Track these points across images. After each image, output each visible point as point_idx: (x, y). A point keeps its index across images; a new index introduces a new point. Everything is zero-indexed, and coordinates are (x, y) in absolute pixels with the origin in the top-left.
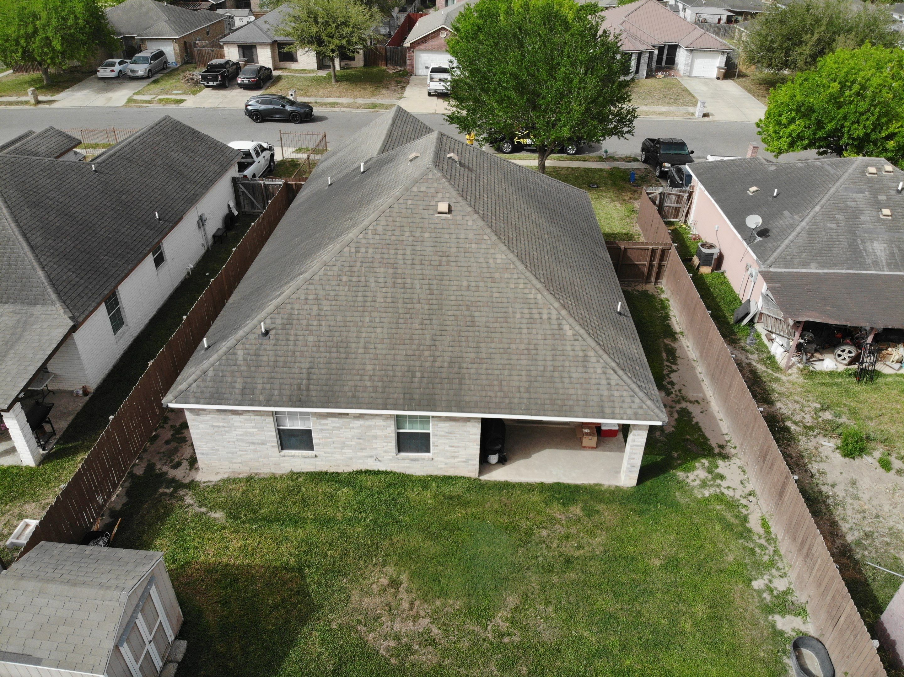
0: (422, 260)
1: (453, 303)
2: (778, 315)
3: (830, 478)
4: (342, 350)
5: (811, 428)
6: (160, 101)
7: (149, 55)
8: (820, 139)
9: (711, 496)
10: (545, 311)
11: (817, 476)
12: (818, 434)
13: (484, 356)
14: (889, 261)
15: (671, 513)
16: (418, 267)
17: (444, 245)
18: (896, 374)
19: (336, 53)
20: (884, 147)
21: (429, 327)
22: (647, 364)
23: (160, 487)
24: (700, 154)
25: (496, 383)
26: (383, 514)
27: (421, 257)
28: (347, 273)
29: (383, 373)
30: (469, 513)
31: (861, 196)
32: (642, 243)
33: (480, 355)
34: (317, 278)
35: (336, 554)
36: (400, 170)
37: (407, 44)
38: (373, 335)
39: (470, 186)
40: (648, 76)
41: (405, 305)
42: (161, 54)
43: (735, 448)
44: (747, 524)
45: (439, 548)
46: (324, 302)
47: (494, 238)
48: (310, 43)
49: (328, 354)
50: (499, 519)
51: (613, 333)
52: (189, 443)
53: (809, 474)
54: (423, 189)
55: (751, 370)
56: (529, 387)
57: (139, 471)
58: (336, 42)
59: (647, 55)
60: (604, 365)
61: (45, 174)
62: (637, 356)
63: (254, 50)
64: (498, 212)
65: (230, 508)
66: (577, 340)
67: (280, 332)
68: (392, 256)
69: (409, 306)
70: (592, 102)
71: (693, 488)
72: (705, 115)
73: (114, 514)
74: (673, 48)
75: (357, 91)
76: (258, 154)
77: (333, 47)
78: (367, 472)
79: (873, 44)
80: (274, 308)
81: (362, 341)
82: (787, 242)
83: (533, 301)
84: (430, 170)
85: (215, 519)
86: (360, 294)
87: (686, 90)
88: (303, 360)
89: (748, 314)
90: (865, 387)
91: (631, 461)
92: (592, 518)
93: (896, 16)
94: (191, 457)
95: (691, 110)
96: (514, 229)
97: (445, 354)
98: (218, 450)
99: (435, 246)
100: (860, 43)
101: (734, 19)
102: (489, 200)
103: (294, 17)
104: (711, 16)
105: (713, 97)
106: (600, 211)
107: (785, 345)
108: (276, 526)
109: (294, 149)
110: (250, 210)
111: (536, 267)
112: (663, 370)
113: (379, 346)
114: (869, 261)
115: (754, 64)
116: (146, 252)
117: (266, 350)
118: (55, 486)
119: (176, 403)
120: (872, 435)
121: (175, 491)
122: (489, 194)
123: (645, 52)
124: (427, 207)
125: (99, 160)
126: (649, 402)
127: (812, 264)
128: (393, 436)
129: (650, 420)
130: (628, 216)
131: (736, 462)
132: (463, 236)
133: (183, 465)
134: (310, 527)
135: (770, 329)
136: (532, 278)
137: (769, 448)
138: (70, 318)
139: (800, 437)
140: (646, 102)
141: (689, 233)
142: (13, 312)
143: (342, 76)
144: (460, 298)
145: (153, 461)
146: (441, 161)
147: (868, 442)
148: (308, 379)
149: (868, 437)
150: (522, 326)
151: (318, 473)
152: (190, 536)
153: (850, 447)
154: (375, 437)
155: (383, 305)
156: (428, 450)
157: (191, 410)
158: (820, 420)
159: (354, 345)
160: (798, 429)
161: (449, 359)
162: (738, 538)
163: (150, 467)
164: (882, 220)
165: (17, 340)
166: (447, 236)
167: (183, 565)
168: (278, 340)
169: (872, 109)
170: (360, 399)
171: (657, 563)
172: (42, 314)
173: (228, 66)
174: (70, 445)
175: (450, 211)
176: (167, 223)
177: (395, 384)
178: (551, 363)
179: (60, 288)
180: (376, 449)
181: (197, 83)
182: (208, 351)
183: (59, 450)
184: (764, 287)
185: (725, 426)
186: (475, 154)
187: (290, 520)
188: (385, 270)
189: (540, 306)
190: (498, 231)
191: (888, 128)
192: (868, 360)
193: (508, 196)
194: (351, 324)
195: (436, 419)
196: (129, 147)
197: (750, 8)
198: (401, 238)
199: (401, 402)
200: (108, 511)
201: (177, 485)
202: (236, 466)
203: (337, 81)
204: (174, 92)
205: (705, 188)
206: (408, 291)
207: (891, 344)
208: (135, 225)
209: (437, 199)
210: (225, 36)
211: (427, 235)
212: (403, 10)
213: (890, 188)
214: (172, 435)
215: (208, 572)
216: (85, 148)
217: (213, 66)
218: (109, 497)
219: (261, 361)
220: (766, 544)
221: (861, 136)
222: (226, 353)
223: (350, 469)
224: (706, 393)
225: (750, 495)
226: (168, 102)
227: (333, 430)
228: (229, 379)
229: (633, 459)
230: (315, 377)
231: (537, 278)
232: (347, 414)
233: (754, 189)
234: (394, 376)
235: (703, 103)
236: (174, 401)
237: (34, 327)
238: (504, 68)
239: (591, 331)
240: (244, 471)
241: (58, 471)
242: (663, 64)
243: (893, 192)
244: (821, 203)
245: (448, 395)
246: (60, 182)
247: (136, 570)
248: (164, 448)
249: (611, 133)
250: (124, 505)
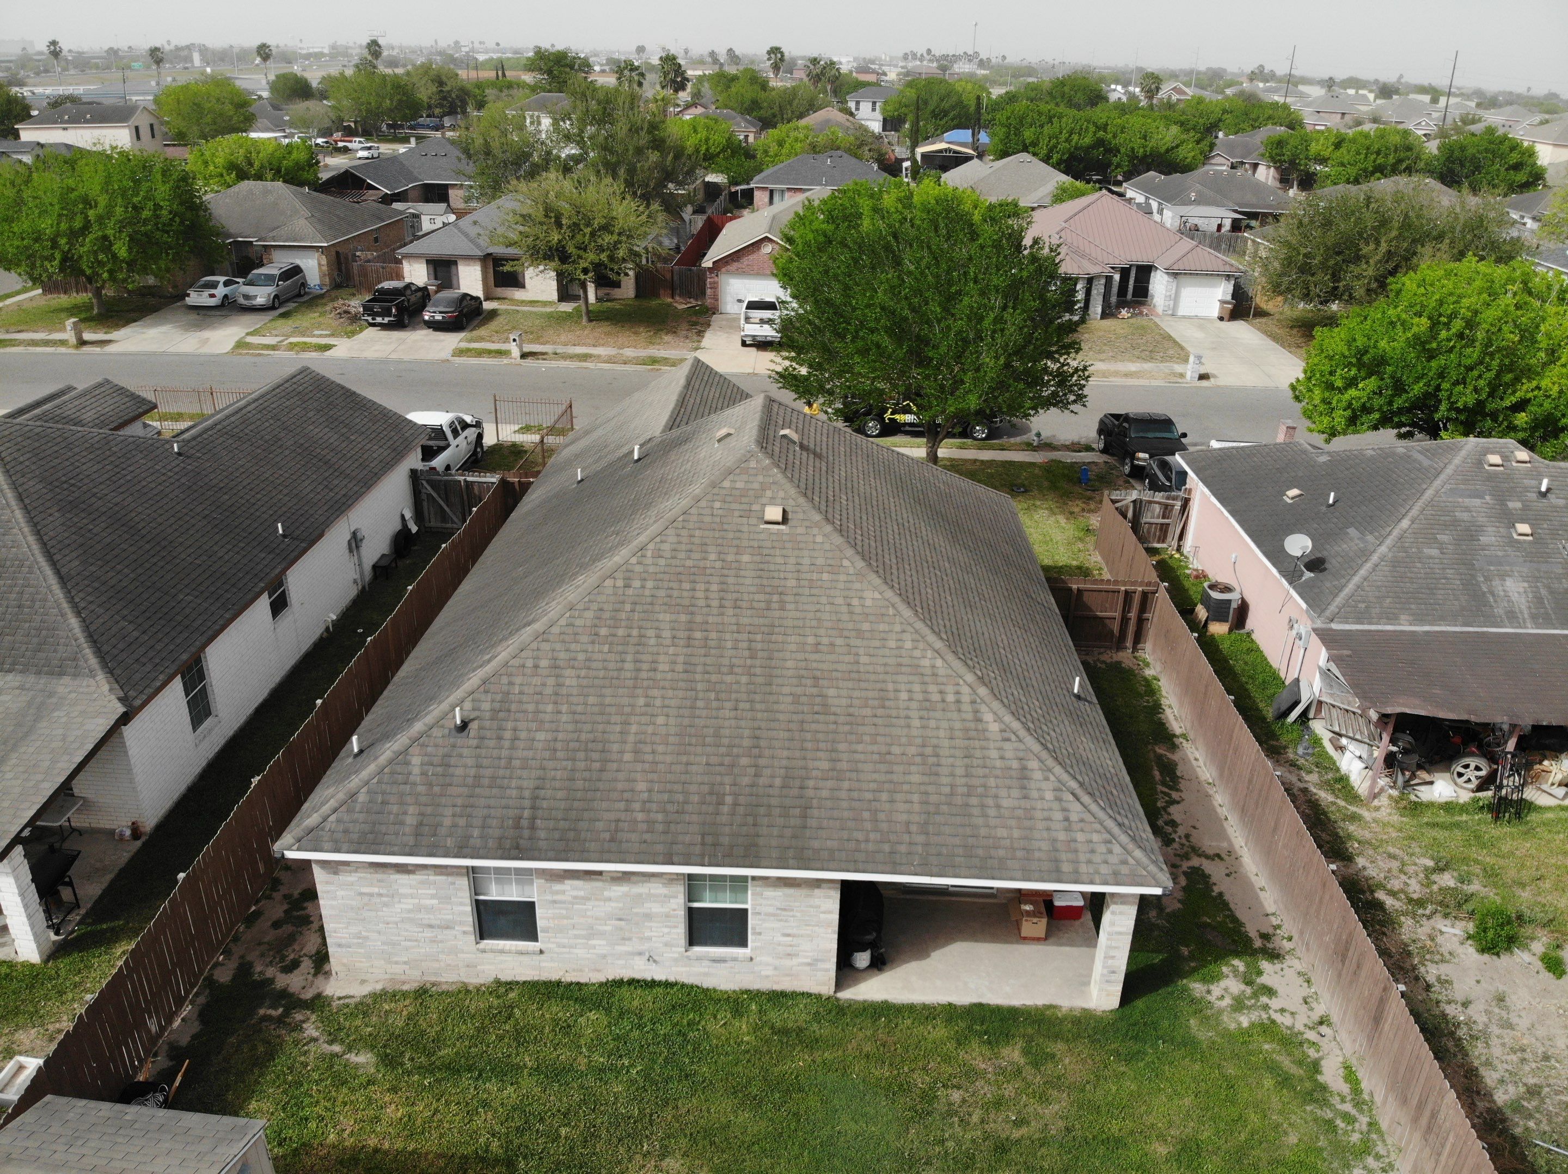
0: (736, 600)
1: (790, 673)
2: (1349, 704)
3: (1460, 990)
4: (595, 756)
5: (1420, 903)
6: (292, 346)
7: (276, 272)
8: (1400, 411)
9: (1252, 1025)
10: (950, 689)
11: (1437, 988)
12: (1434, 912)
13: (844, 766)
14: (1533, 611)
15: (1184, 1058)
16: (730, 612)
17: (776, 574)
18: (1559, 806)
19: (591, 275)
20: (1510, 423)
21: (749, 715)
22: (1131, 786)
23: (260, 1006)
24: (1197, 440)
25: (866, 815)
26: (661, 1060)
27: (735, 595)
28: (608, 622)
29: (666, 797)
30: (819, 1060)
31: (1477, 502)
32: (1109, 581)
33: (839, 766)
34: (556, 630)
35: (575, 1134)
36: (702, 455)
37: (707, 263)
38: (650, 729)
39: (817, 481)
40: (1104, 315)
41: (706, 676)
42: (296, 270)
43: (1290, 939)
44: (1319, 1077)
45: (763, 1124)
46: (568, 672)
47: (860, 564)
48: (548, 257)
49: (570, 763)
50: (873, 1070)
51: (1069, 729)
52: (315, 926)
53: (1422, 984)
54: (740, 485)
55: (1309, 801)
56: (926, 823)
57: (224, 976)
58: (591, 256)
59: (1103, 281)
60: (1057, 785)
61: (91, 456)
62: (1112, 770)
63: (453, 267)
64: (865, 524)
65: (385, 1046)
66: (1008, 740)
67: (487, 724)
68: (685, 594)
69: (714, 678)
70: (1016, 353)
71: (1220, 1011)
72: (1203, 377)
73: (176, 1054)
74: (1145, 271)
75: (625, 337)
76: (456, 433)
77: (586, 265)
78: (633, 982)
79: (1482, 258)
80: (479, 682)
81: (631, 738)
82: (1356, 579)
83: (928, 671)
84: (751, 455)
85: (357, 1066)
86: (629, 658)
87: (1169, 338)
88: (525, 773)
89: (1296, 703)
90: (1507, 829)
91: (1110, 962)
92: (1043, 1068)
93: (1515, 216)
94: (318, 952)
95: (1178, 368)
96: (892, 551)
97: (776, 763)
98: (366, 938)
99: (760, 577)
100: (1460, 256)
101: (1244, 223)
102: (851, 504)
103: (523, 216)
104: (1206, 221)
105: (1214, 349)
106: (1032, 530)
107: (1365, 756)
108: (466, 1081)
109: (517, 427)
110: (439, 525)
111: (933, 614)
112: (1156, 800)
113: (660, 749)
114: (1499, 611)
115: (1281, 294)
116: (257, 590)
117: (461, 756)
118: (73, 1000)
119: (298, 850)
120: (1527, 913)
121: (287, 1013)
122: (850, 494)
123: (1098, 276)
124: (747, 514)
125: (186, 436)
126: (1138, 853)
127: (1402, 617)
128: (681, 914)
129: (1142, 885)
130: (1080, 539)
131: (1293, 965)
132: (806, 561)
133: (303, 965)
134: (528, 1084)
135: (1337, 729)
136: (926, 631)
137: (1350, 935)
138: (120, 699)
139: (1403, 918)
140: (1103, 356)
141: (1187, 568)
142: (21, 688)
143: (600, 312)
144: (803, 664)
145: (249, 958)
146: (771, 440)
147: (1520, 926)
148: (533, 808)
149: (1520, 917)
150: (912, 714)
151: (545, 983)
152: (311, 1096)
153: (1490, 934)
154: (648, 916)
155: (669, 676)
156: (743, 943)
157: (324, 864)
158: (1435, 887)
159: (615, 747)
160: (1398, 904)
161: (783, 771)
162: (1305, 1102)
163: (244, 969)
164: (1518, 542)
165: (27, 734)
166: (779, 560)
167: (296, 1149)
168: (482, 738)
169: (1487, 359)
170: (624, 846)
171: (1162, 1150)
172: (70, 692)
173: (408, 292)
174: (104, 926)
175: (785, 520)
176: (297, 543)
177: (687, 818)
178: (963, 780)
179: (105, 648)
180: (650, 939)
181: (355, 318)
182: (358, 759)
183: (83, 934)
184: (1322, 656)
185: (1270, 900)
186: (825, 431)
187: (492, 1070)
188: (674, 617)
189: (940, 680)
190: (866, 553)
191: (1514, 392)
192: (1510, 782)
193: (880, 498)
194: (613, 710)
195: (760, 883)
196: (239, 415)
197: (1270, 207)
198: (702, 564)
199: (697, 849)
200: (166, 1047)
201: (291, 1002)
202: (398, 969)
203: (590, 321)
204: (316, 332)
205: (1211, 491)
206: (713, 652)
207: (1547, 753)
208: (242, 545)
209: (764, 501)
210: (405, 245)
211: (746, 558)
212: (699, 210)
213: (1526, 489)
214: (285, 912)
215: (341, 1163)
216: (160, 420)
217: (383, 292)
218: (170, 1021)
219: (452, 776)
220: (1354, 1112)
221: (1470, 404)
222: (390, 762)
223: (600, 977)
224: (1233, 840)
225: (1321, 1023)
226: (305, 347)
227: (573, 904)
228: (395, 809)
229: (1113, 957)
230: (545, 804)
231: (934, 632)
232: (600, 873)
233: (1294, 492)
234: (686, 802)
235: (1199, 358)
236: (295, 847)
237: (56, 714)
238: (872, 297)
239: (1031, 725)
240: (411, 979)
241: (79, 972)
242: (1129, 296)
243: (1533, 496)
244: (1410, 514)
245: (781, 836)
246: (117, 470)
247: (217, 1151)
248: (271, 935)
249: (1049, 403)
250: (194, 1037)
